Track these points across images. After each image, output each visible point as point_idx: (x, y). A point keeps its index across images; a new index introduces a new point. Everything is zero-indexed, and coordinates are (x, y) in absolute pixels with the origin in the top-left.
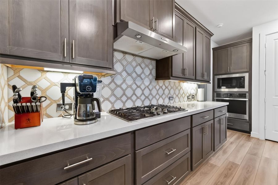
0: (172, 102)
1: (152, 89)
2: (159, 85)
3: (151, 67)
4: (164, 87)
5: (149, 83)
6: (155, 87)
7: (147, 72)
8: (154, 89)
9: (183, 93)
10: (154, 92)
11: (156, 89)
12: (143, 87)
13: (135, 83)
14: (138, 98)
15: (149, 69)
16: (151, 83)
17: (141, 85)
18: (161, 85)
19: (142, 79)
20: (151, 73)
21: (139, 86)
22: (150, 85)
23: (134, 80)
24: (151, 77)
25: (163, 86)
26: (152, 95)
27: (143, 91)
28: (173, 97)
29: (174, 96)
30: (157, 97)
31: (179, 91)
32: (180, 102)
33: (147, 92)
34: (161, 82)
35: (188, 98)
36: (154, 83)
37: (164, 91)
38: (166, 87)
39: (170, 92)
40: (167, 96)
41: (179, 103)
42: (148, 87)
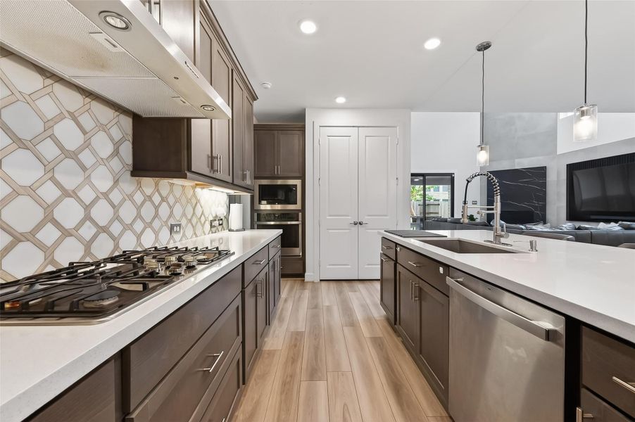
0: (177, 237)
1: (121, 204)
2: (143, 193)
3: (116, 133)
4: (157, 199)
5: (110, 183)
6: (131, 197)
7: (103, 146)
8: (128, 203)
9: (203, 213)
10: (127, 213)
11: (133, 202)
12: (87, 195)
13: (53, 179)
14: (66, 233)
15: (112, 139)
16: (116, 182)
17: (80, 187)
18: (148, 191)
19: (84, 168)
20: (116, 153)
21: (73, 191)
22: (116, 190)
23: (50, 169)
24: (116, 164)
25: (153, 194)
26: (121, 221)
27: (87, 208)
28: (180, 225)
29: (184, 222)
30: (139, 226)
31: (194, 209)
32: (196, 236)
33: (102, 213)
34: (148, 183)
35: (212, 226)
36: (128, 184)
37: (157, 208)
38: (163, 199)
39: (172, 212)
40: (166, 222)
41: (194, 239)
42: (106, 195)
